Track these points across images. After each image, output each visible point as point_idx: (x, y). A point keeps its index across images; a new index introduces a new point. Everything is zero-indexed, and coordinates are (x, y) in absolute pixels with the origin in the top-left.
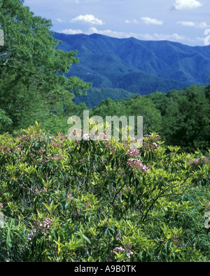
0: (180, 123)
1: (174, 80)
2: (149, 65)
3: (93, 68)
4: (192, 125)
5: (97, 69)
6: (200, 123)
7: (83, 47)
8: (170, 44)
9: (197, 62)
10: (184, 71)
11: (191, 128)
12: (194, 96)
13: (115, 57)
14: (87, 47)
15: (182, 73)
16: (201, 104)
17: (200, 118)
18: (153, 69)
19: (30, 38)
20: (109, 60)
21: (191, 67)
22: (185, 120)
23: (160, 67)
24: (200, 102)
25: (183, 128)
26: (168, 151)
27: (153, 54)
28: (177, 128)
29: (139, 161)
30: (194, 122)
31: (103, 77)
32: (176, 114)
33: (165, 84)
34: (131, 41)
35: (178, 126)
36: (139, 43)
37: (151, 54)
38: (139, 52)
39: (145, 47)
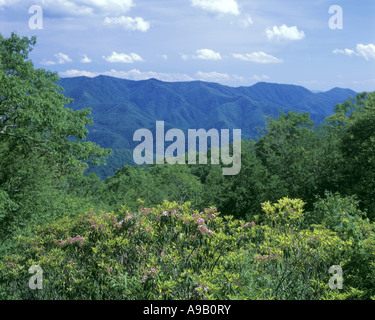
0: (226, 193)
2: (179, 115)
3: (101, 123)
4: (242, 194)
5: (107, 124)
6: (252, 190)
7: (86, 94)
8: (204, 86)
9: (242, 108)
10: (225, 121)
11: (241, 198)
13: (130, 106)
14: (92, 94)
15: (223, 123)
17: (252, 184)
18: (184, 120)
19: (39, 101)
20: (123, 110)
21: (235, 115)
22: (233, 189)
23: (193, 118)
24: (251, 163)
25: (231, 199)
26: (224, 220)
27: (183, 100)
28: (224, 200)
29: (205, 227)
30: (244, 190)
31: (115, 135)
32: (221, 182)
34: (152, 85)
35: (224, 197)
36: (163, 86)
37: (180, 100)
38: (164, 97)
39: (171, 91)
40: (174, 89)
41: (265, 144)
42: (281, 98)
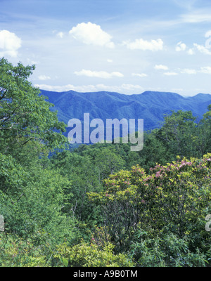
8: (107, 95)
12: (150, 141)
27: (93, 105)
36: (79, 95)
37: (91, 104)
38: (79, 103)
39: (85, 99)
40: (87, 97)
41: (163, 133)
42: (162, 102)
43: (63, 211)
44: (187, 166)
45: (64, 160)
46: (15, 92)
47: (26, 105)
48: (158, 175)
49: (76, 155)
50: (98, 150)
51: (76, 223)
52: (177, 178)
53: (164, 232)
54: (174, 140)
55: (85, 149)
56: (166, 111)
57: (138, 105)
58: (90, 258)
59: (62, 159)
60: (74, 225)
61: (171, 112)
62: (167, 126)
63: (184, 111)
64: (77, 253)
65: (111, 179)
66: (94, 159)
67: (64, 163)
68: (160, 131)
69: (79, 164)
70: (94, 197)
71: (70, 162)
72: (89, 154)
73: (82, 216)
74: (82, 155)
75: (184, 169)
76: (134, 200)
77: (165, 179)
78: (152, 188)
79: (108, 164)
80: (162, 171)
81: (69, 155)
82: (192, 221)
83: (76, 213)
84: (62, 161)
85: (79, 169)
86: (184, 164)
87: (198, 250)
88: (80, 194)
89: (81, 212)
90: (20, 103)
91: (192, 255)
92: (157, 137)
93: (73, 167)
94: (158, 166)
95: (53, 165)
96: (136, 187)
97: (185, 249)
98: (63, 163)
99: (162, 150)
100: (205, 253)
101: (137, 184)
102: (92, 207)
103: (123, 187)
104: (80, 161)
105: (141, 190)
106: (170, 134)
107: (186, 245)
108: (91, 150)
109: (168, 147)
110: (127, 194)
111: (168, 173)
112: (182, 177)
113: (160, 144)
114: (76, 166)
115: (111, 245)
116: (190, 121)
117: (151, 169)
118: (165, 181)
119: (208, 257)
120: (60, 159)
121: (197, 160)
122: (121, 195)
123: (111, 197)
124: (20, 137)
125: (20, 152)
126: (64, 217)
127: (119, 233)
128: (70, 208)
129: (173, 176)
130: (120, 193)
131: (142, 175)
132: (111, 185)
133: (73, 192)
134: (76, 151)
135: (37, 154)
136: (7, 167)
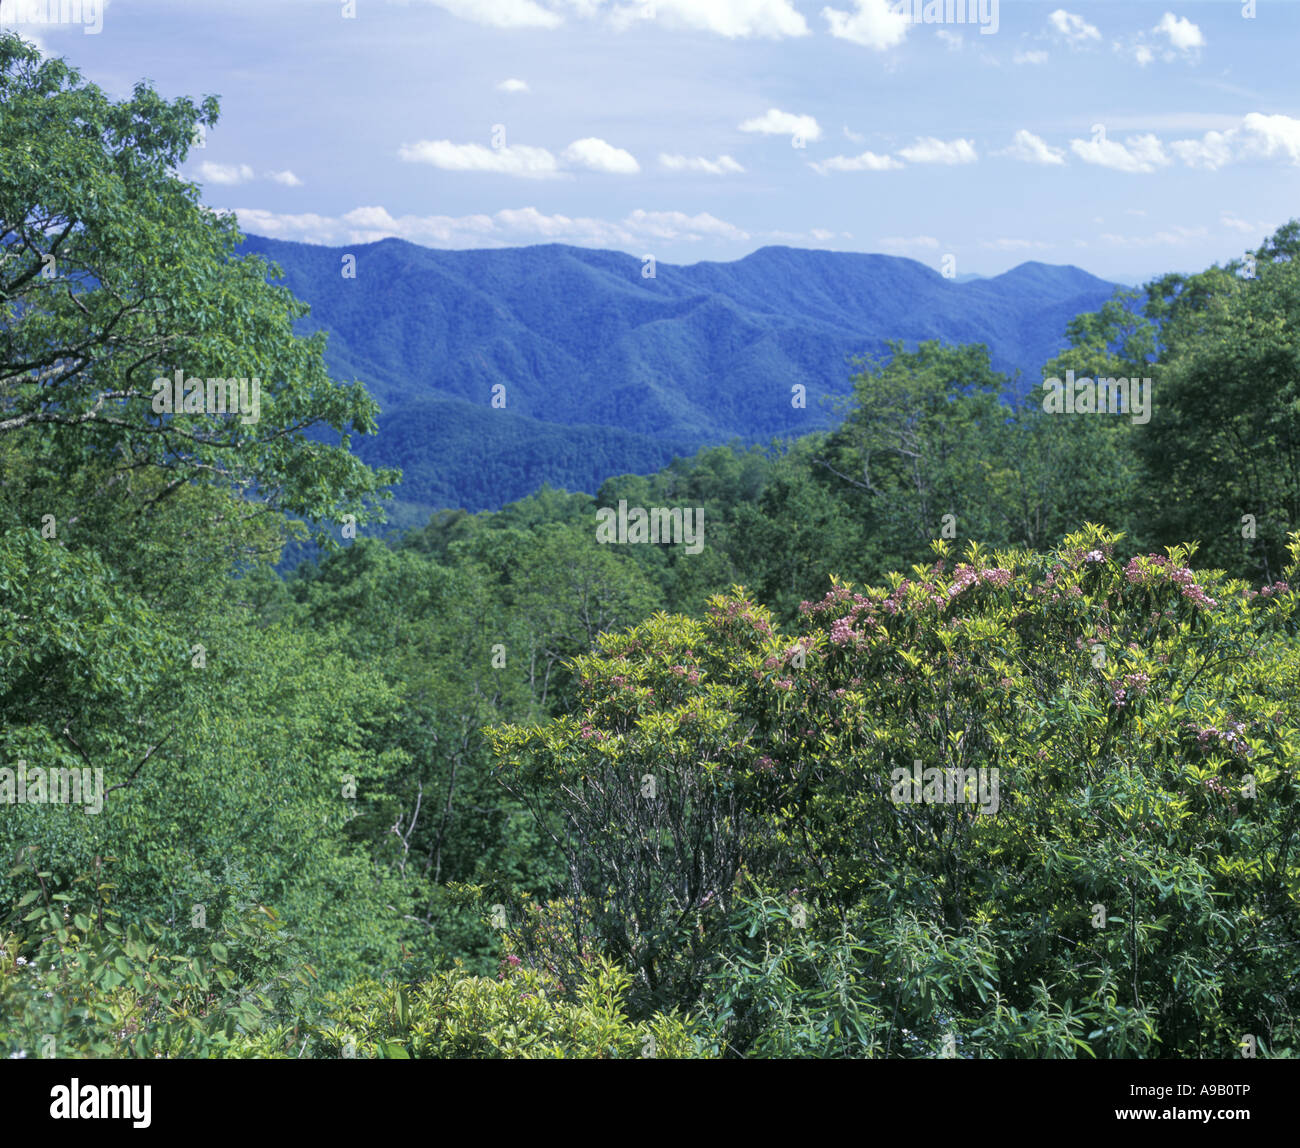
1: (613, 430)
2: (488, 365)
9: (711, 338)
10: (653, 385)
12: (784, 491)
15: (644, 391)
16: (823, 522)
23: (537, 374)
33: (572, 449)
34: (391, 257)
36: (430, 265)
37: (489, 310)
38: (433, 303)
39: (460, 281)
40: (469, 274)
41: (849, 453)
42: (842, 302)
43: (355, 833)
44: (987, 585)
45: (356, 587)
46: (115, 228)
47: (177, 293)
48: (844, 629)
49: (417, 563)
50: (525, 535)
51: (416, 894)
52: (937, 646)
53: (873, 913)
54: (902, 485)
55: (461, 533)
56: (860, 348)
57: (725, 317)
58: (511, 1033)
59: (346, 581)
60: (409, 904)
61: (886, 348)
62: (867, 417)
63: (949, 348)
64: (442, 1017)
65: (606, 657)
66: (505, 579)
67: (357, 601)
68: (835, 443)
69: (434, 605)
70: (519, 748)
71: (389, 594)
72: (481, 556)
73: (448, 864)
74: (447, 559)
75: (972, 601)
76: (723, 758)
77: (877, 653)
78: (814, 701)
79: (576, 602)
80: (864, 614)
81: (380, 561)
82: (1006, 859)
83: (417, 846)
84: (345, 591)
85: (430, 629)
86: (970, 578)
87: (1043, 992)
88: (439, 752)
89: (443, 843)
90: (142, 283)
91: (1015, 1016)
92: (820, 474)
93: (400, 622)
94: (842, 587)
95: (304, 609)
96: (730, 693)
97: (983, 988)
98: (351, 601)
99: (844, 533)
100: (1076, 1006)
101: (734, 682)
102: (498, 817)
103: (668, 693)
104: (435, 591)
105: (757, 709)
106: (884, 457)
107: (986, 968)
108: (492, 534)
109: (871, 522)
110: (689, 729)
111: (895, 623)
112: (961, 642)
113: (834, 506)
114: (418, 612)
115: (613, 975)
116: (980, 395)
117: (806, 608)
118: (877, 665)
119: (1090, 1026)
120: (339, 581)
121: (1032, 559)
122: (660, 735)
123: (610, 744)
124: (141, 465)
125: (144, 535)
126: (359, 861)
127: (646, 923)
128: (388, 820)
129: (920, 635)
130: (651, 722)
131: (763, 637)
132: (605, 686)
133: (404, 744)
134: (416, 545)
135: (233, 552)
136: (74, 609)
